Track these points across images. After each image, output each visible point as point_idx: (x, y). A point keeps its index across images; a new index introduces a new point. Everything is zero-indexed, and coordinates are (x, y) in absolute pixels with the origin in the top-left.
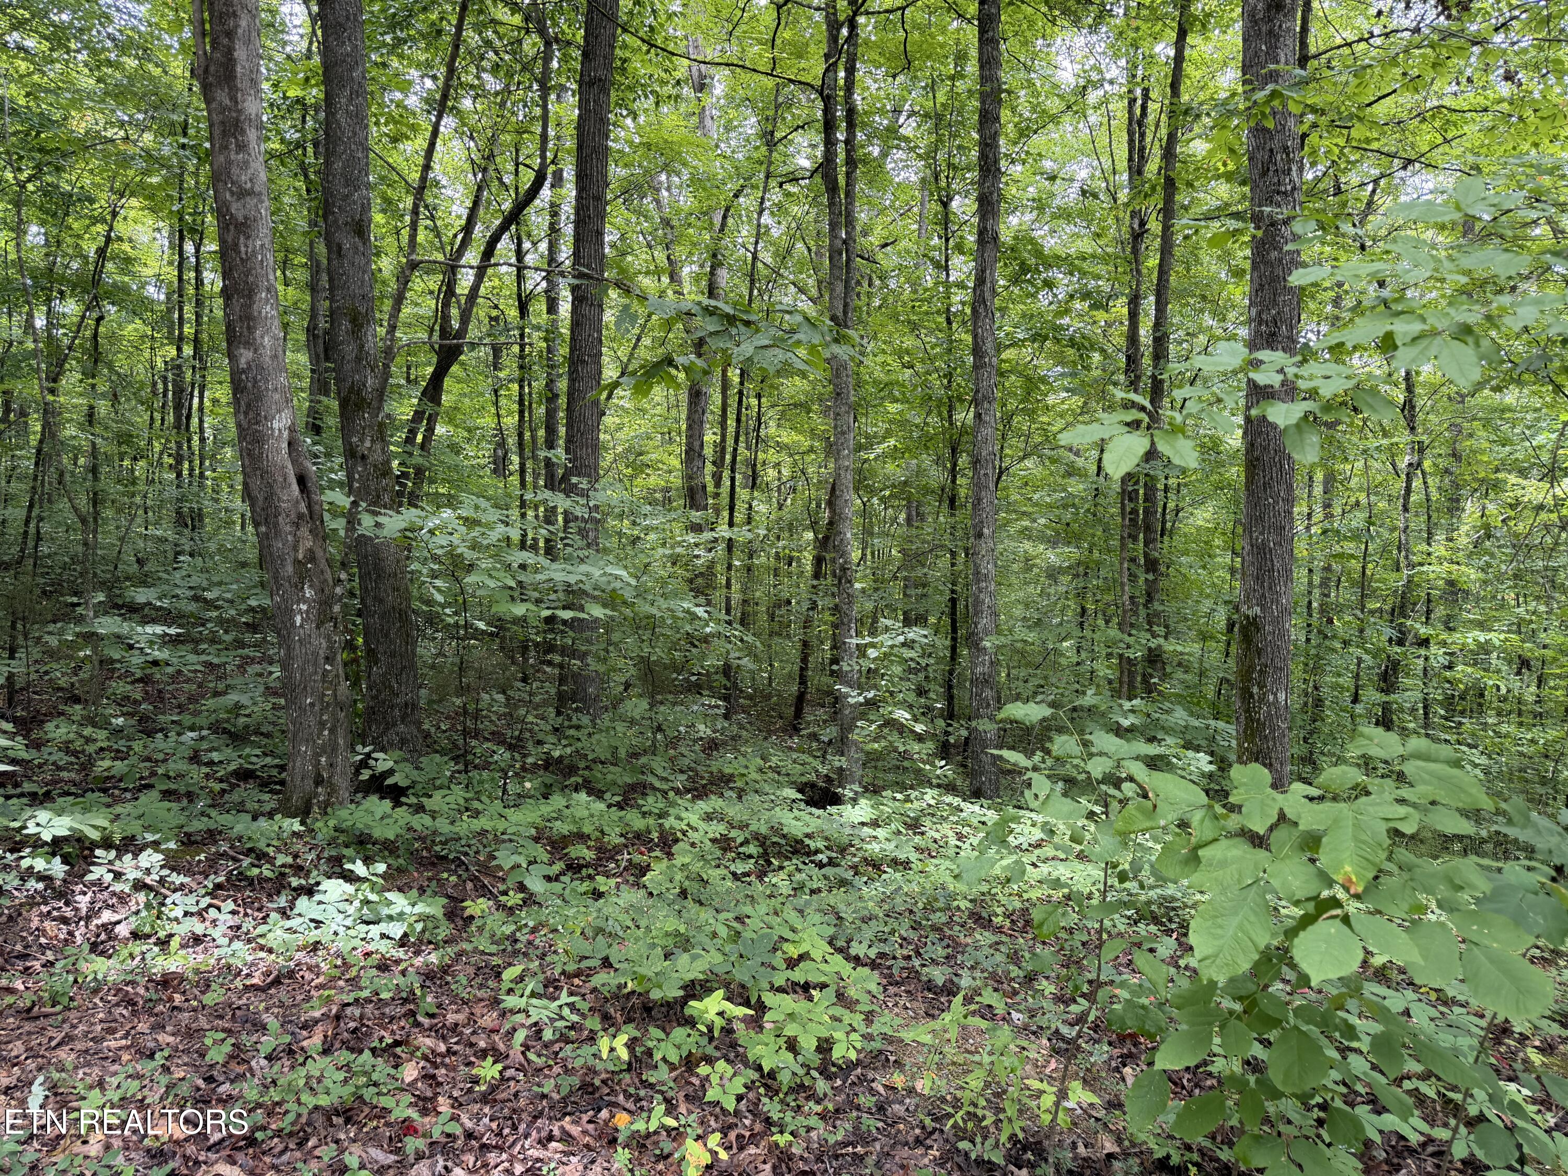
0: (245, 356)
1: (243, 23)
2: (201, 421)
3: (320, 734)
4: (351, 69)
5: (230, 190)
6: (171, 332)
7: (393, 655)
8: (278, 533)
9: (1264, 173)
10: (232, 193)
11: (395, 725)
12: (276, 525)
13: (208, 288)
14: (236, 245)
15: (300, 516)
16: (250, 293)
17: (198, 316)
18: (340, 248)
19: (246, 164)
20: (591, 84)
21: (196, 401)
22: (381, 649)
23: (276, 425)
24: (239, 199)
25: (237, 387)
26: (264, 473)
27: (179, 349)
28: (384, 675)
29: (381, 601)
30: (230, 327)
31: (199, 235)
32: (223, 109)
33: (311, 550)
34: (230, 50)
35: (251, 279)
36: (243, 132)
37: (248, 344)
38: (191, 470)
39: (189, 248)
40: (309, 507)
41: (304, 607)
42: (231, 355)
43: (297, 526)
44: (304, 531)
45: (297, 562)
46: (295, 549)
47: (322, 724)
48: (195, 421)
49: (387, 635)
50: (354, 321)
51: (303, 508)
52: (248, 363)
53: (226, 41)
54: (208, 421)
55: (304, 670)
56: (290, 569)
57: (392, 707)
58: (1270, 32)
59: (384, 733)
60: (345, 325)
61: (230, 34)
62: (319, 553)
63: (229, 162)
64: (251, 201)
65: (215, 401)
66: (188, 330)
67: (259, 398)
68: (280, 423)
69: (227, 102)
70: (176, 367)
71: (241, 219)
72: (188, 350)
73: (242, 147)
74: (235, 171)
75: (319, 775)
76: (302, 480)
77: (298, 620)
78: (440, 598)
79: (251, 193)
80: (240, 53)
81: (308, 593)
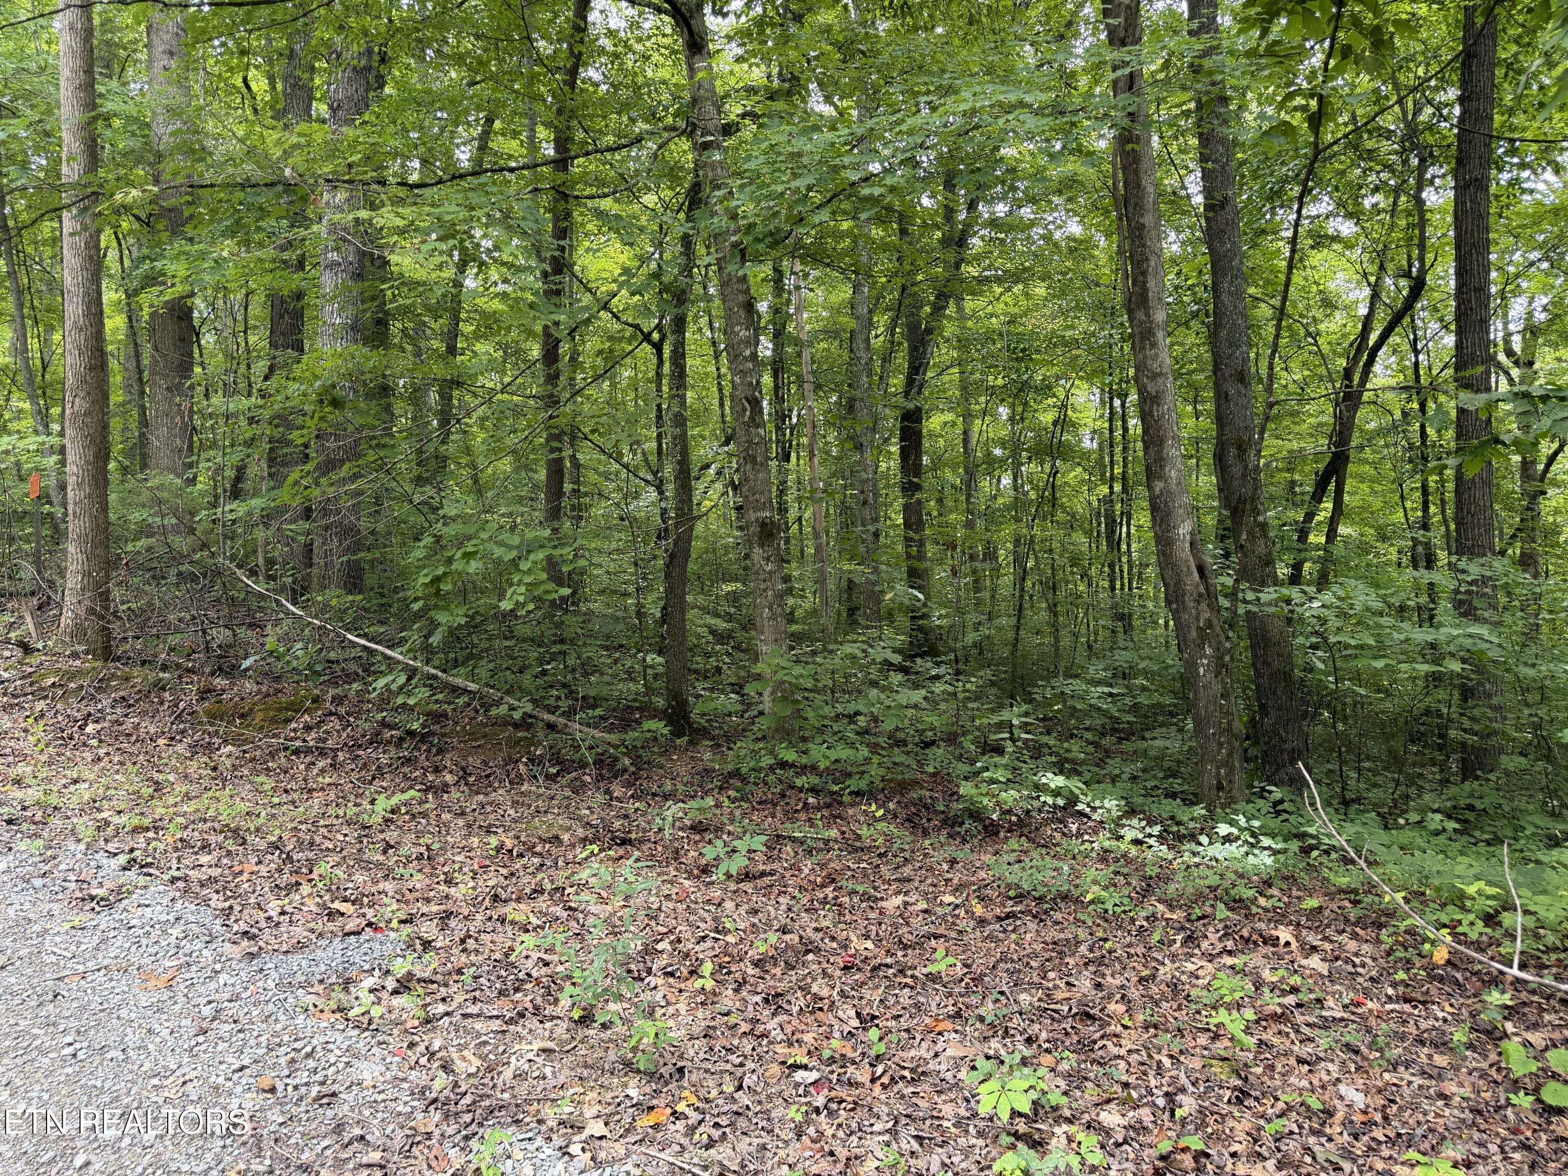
0: (1159, 486)
1: (1152, 263)
2: (1129, 545)
3: (1219, 752)
4: (1232, 260)
6: (1103, 474)
7: (1280, 709)
8: (1185, 608)
11: (1284, 766)
12: (1183, 602)
13: (1131, 432)
15: (1200, 595)
16: (1161, 442)
17: (1125, 459)
18: (1227, 394)
19: (1157, 355)
20: (1467, 186)
21: (1124, 529)
22: (1270, 703)
23: (1181, 531)
25: (1154, 509)
26: (1174, 566)
27: (1111, 487)
28: (1274, 725)
30: (1148, 469)
31: (1123, 396)
32: (1141, 323)
33: (1209, 620)
34: (1145, 283)
36: (1154, 335)
37: (1160, 478)
38: (1122, 585)
39: (1117, 403)
40: (1207, 589)
42: (1149, 487)
43: (1198, 602)
44: (1203, 606)
45: (1199, 628)
46: (1198, 619)
47: (1221, 745)
48: (1124, 547)
49: (1274, 693)
50: (1239, 448)
51: (1202, 589)
54: (1134, 546)
56: (1194, 634)
57: (1282, 751)
59: (1276, 772)
60: (1233, 451)
61: (1144, 273)
62: (1215, 622)
64: (1160, 380)
65: (1139, 527)
66: (1118, 470)
67: (1169, 514)
68: (1184, 530)
70: (1108, 501)
72: (1117, 488)
73: (1154, 345)
74: (1149, 362)
75: (1219, 783)
76: (1201, 569)
77: (1201, 670)
78: (1321, 666)
79: (1160, 374)
80: (1151, 284)
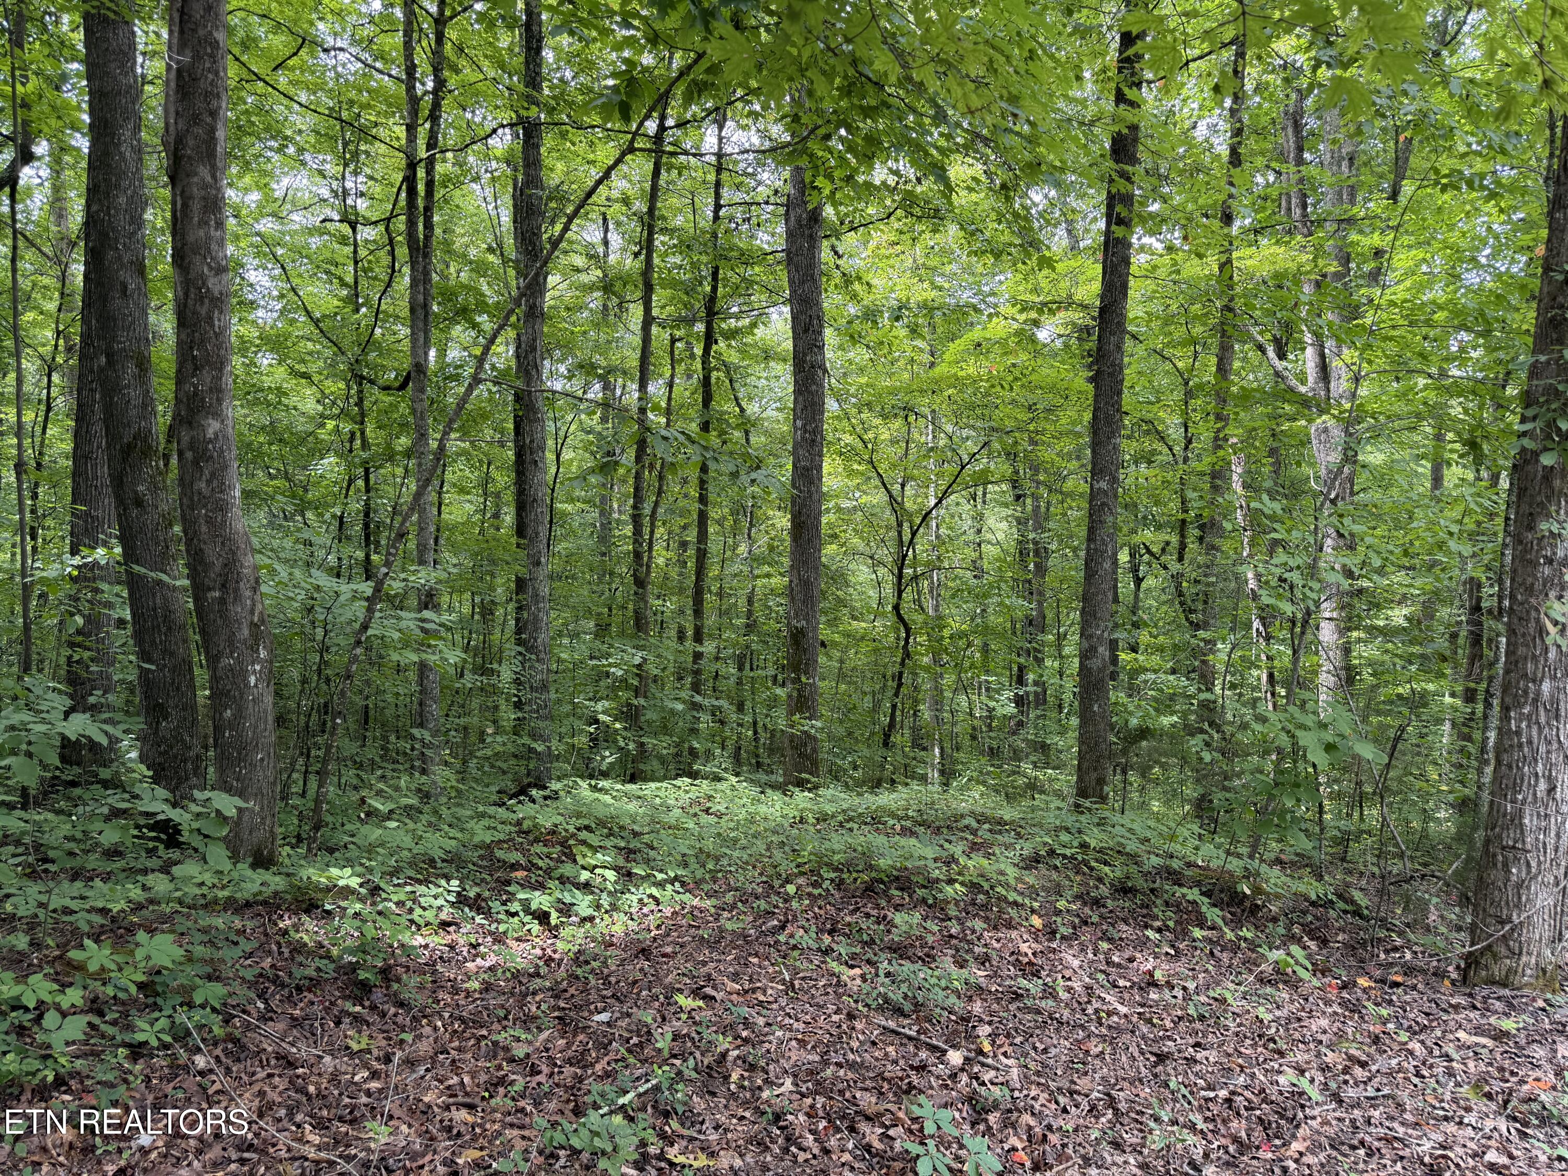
5: (209, 265)
9: (806, 331)
10: (211, 268)
14: (211, 318)
24: (217, 274)
29: (172, 654)
35: (223, 352)
41: (258, 667)
52: (216, 434)
53: (209, 120)
55: (256, 727)
58: (811, 236)
63: (209, 238)
69: (209, 179)
71: (216, 294)
81: (263, 654)
